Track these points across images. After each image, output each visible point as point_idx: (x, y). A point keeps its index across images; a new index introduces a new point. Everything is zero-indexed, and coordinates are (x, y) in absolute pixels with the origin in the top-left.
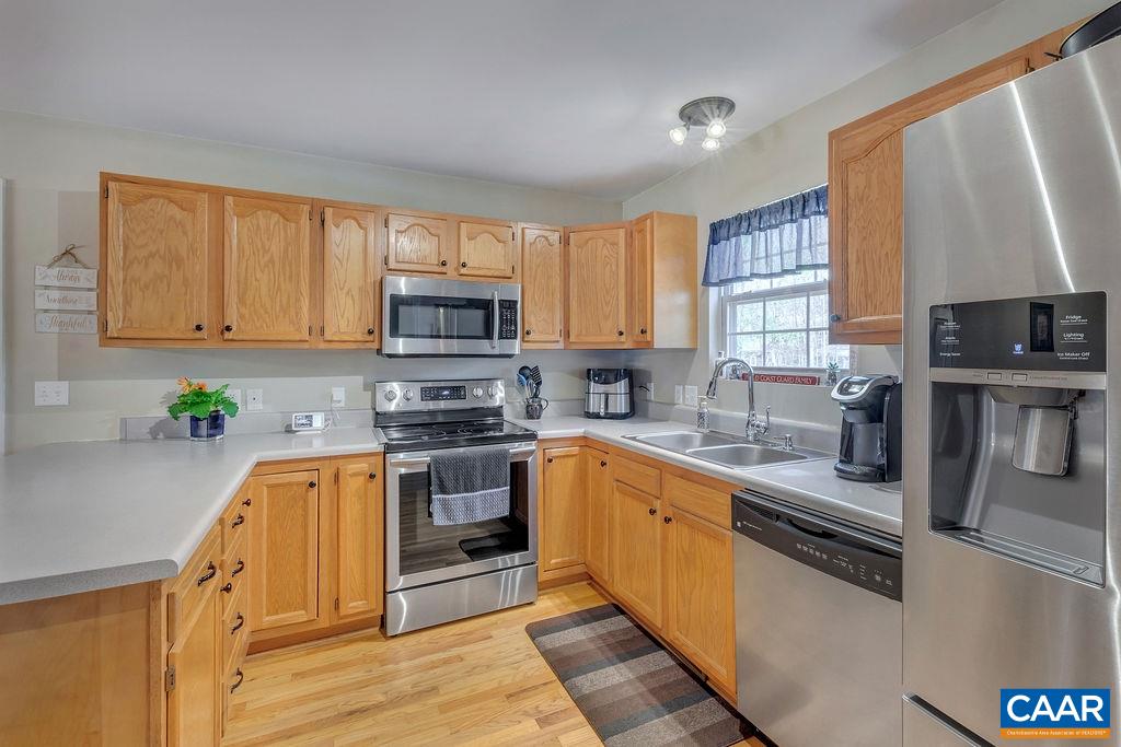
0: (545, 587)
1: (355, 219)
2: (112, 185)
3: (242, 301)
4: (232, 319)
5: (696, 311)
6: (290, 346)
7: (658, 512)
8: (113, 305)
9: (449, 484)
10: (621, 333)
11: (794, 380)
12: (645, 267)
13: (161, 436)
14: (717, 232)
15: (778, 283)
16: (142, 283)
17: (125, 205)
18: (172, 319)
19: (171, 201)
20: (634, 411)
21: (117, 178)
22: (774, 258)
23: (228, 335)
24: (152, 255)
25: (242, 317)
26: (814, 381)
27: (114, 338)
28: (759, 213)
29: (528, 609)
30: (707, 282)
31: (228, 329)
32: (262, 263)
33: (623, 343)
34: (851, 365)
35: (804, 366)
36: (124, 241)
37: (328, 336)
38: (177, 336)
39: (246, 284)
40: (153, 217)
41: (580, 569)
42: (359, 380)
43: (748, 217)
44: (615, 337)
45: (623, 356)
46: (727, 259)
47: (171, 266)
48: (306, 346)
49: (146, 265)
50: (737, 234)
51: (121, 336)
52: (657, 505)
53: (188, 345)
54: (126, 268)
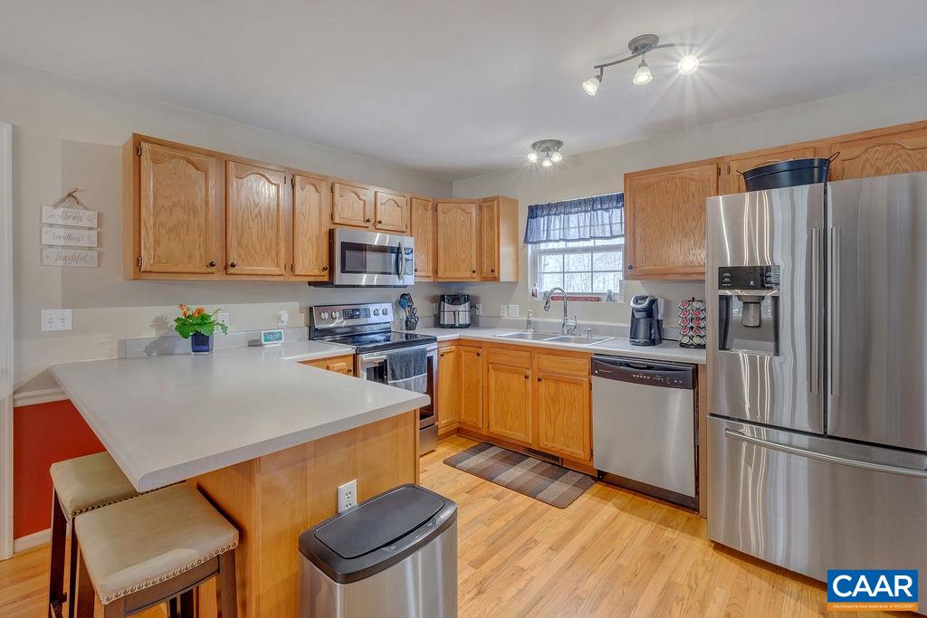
0: (442, 438)
1: (314, 185)
2: (145, 146)
3: (240, 244)
4: (233, 258)
5: (519, 260)
6: (271, 279)
7: (530, 377)
8: (147, 244)
9: (398, 373)
10: (474, 272)
11: (586, 299)
12: (492, 229)
13: (155, 354)
14: (533, 212)
15: (571, 245)
16: (168, 227)
17: (155, 162)
18: (190, 257)
19: (189, 161)
20: (473, 323)
21: (147, 140)
22: (573, 230)
23: (231, 270)
24: (175, 205)
25: (239, 256)
26: (598, 300)
27: (148, 272)
28: (564, 204)
29: (433, 454)
30: (526, 241)
31: (233, 265)
32: (254, 216)
33: (474, 278)
34: (620, 290)
35: (590, 291)
36: (154, 192)
37: (297, 272)
38: (194, 270)
39: (242, 230)
40: (175, 174)
41: (456, 426)
42: (296, 305)
43: (557, 205)
44: (469, 274)
45: (454, 287)
46: (542, 229)
47: (189, 215)
48: (281, 279)
49: (171, 213)
50: (548, 215)
51: (152, 270)
52: (529, 372)
53: (202, 278)
54: (156, 214)
